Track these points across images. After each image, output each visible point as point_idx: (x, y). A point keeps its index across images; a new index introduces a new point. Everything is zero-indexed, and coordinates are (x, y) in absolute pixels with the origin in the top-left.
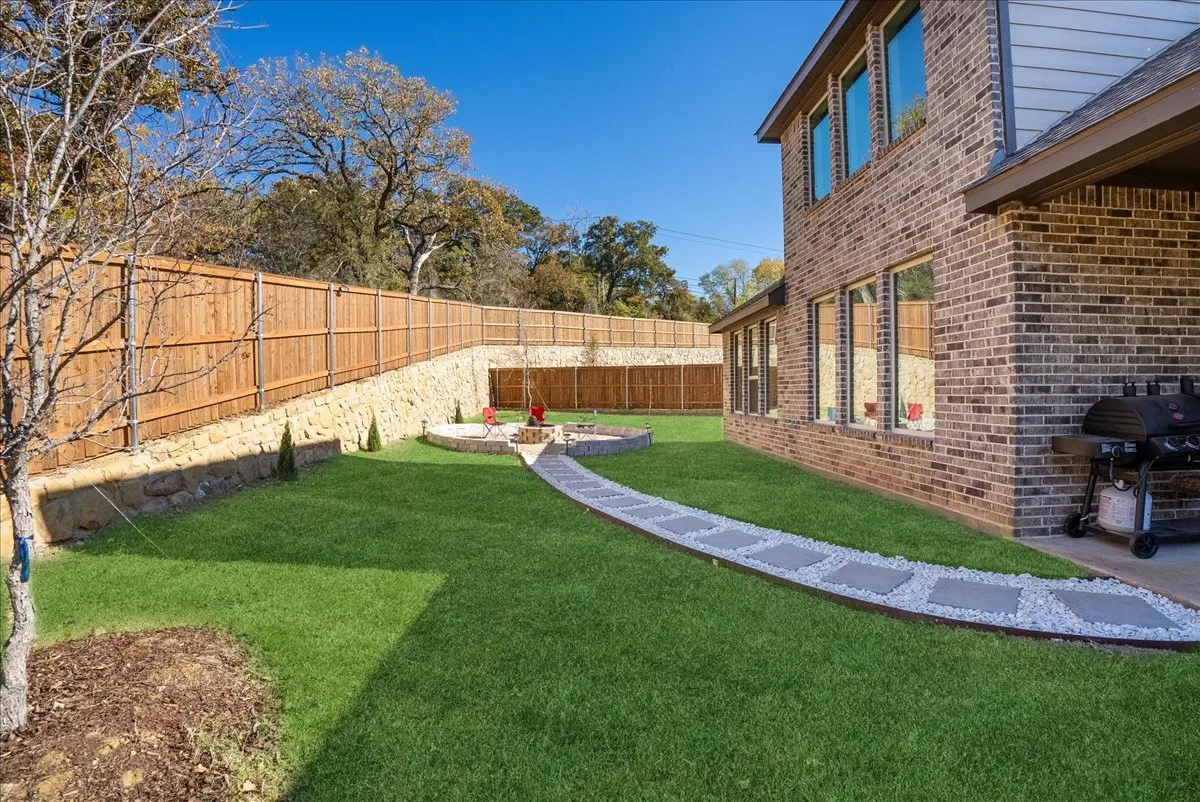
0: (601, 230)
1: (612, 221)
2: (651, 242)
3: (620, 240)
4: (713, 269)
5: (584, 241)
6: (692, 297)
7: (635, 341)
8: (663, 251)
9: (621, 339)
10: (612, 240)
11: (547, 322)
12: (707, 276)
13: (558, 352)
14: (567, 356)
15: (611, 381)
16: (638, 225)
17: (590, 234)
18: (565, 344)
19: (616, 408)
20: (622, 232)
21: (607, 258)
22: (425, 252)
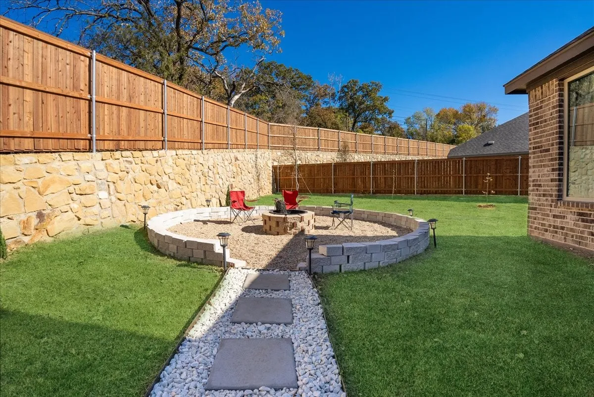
0: (348, 88)
1: (355, 83)
2: (379, 94)
3: (360, 94)
4: (413, 114)
5: (338, 95)
6: (402, 129)
7: (372, 149)
8: (386, 99)
9: (363, 149)
10: (355, 94)
11: (314, 135)
12: (409, 118)
13: (321, 155)
14: (328, 157)
15: (359, 174)
16: (371, 84)
17: (342, 90)
18: (326, 150)
19: (363, 193)
20: (361, 89)
21: (352, 105)
22: (236, 94)
